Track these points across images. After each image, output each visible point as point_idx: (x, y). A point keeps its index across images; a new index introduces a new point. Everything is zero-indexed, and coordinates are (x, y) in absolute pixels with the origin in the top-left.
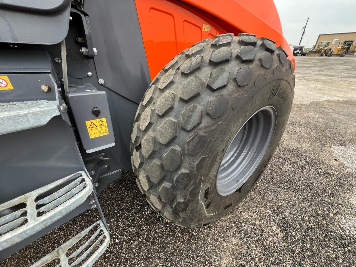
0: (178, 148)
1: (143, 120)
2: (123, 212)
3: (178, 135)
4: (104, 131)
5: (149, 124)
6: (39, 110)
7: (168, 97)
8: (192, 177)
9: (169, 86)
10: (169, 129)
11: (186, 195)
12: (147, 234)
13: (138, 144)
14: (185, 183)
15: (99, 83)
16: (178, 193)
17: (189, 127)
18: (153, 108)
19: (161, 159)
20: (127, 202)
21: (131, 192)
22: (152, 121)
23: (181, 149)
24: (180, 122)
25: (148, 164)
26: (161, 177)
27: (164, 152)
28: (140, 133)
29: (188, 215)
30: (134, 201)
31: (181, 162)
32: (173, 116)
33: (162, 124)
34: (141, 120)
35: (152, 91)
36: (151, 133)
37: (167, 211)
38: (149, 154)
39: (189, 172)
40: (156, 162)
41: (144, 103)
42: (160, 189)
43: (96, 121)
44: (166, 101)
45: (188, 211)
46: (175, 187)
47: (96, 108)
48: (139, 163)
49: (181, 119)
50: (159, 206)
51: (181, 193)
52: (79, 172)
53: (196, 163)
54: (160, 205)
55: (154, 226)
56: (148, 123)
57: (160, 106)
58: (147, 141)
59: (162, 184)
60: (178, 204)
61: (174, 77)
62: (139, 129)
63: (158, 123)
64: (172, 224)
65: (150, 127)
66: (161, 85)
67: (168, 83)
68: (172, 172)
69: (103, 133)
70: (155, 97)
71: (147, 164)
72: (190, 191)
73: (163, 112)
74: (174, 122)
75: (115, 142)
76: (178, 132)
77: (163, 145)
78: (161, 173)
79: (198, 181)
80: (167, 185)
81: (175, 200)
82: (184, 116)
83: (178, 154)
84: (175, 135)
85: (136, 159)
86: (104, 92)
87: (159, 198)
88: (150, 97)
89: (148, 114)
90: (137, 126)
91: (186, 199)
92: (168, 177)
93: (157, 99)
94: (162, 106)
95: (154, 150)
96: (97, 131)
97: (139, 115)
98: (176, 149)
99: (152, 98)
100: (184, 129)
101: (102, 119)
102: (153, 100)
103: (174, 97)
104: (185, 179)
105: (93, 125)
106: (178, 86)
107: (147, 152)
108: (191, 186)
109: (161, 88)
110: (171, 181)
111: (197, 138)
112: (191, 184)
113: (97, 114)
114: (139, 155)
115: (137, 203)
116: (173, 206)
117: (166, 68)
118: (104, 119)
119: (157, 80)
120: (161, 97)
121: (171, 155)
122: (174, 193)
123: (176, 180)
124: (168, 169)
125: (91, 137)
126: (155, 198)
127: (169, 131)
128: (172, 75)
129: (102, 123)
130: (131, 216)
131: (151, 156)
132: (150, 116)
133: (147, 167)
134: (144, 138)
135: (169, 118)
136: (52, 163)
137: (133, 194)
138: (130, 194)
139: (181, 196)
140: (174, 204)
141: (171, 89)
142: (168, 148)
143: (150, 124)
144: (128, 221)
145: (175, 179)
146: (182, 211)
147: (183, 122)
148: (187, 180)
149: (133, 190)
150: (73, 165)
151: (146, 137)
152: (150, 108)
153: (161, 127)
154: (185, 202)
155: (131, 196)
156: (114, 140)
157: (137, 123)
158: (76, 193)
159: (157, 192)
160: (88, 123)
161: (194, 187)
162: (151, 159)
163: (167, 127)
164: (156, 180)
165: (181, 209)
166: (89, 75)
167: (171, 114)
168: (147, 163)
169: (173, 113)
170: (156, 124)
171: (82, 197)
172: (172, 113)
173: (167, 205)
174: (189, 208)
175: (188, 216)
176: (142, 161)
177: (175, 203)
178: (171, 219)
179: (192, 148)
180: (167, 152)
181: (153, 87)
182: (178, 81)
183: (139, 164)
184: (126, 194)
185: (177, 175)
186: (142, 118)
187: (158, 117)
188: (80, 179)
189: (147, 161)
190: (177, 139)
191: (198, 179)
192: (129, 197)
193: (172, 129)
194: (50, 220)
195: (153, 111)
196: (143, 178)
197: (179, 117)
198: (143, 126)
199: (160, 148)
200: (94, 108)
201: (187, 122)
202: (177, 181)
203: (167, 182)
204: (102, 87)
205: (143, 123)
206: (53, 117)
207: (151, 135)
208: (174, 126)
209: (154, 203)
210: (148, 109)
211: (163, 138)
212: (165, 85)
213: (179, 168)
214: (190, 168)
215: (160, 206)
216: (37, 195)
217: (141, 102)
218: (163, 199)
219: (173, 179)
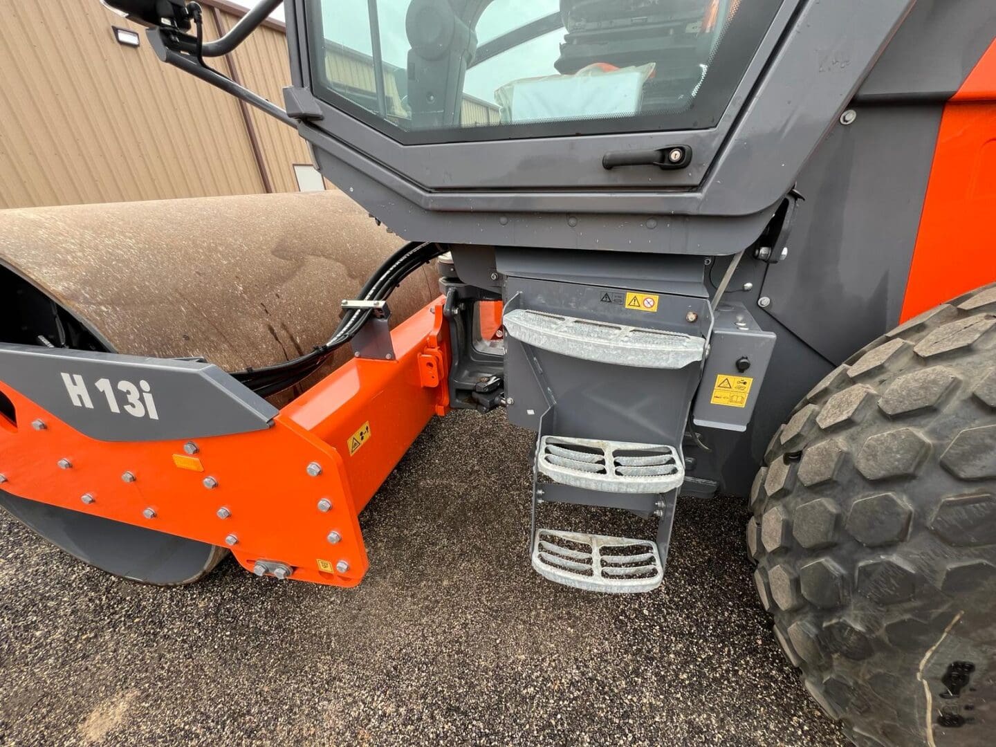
0: (905, 503)
1: (833, 406)
2: (674, 572)
3: (921, 473)
4: (739, 399)
5: (845, 420)
6: (684, 350)
7: (934, 382)
8: (917, 591)
9: (951, 356)
10: (897, 452)
11: (879, 624)
12: (711, 654)
13: (794, 451)
14: (887, 589)
15: (759, 303)
16: (853, 601)
17: (968, 471)
18: (873, 391)
19: (841, 505)
20: (691, 560)
21: (707, 548)
22: (857, 419)
23: (916, 511)
24: (945, 449)
25: (802, 499)
26: (823, 540)
27: (858, 493)
28: (811, 430)
29: (860, 682)
30: (707, 571)
31: (902, 537)
32: (926, 429)
33: (885, 434)
34: (828, 405)
35: (891, 352)
36: (840, 440)
37: (802, 625)
38: (816, 481)
39: (913, 572)
40: (828, 504)
41: (853, 371)
42: (806, 563)
43: (735, 380)
44: (921, 388)
45: (866, 671)
46: (854, 583)
47: (747, 358)
48: (779, 488)
49: (949, 444)
50: (784, 601)
51: (863, 609)
52: (669, 447)
53: (951, 566)
54: (790, 600)
55: (735, 653)
56: (844, 417)
57: (896, 394)
58: (825, 455)
59: (818, 556)
60: (843, 626)
61: (983, 337)
62: (812, 421)
63: (874, 429)
64: (787, 692)
65: (846, 429)
66: (924, 347)
67: (952, 348)
68: (860, 544)
69: (736, 402)
70: (893, 368)
71: (799, 499)
72: (896, 620)
73: (899, 411)
74: (923, 444)
75: (748, 426)
76: (924, 468)
77: (864, 478)
78: (828, 531)
79: (936, 613)
80: (833, 567)
81: (838, 615)
82: (963, 439)
83: (898, 514)
84: (911, 470)
85: (775, 475)
86: (773, 336)
87: (796, 584)
88: (878, 363)
89: (852, 398)
90: (809, 413)
91: (874, 633)
92: (844, 552)
93: (895, 376)
94: (901, 396)
95: (835, 478)
96: (728, 395)
97: (826, 392)
98: (899, 501)
99: (880, 369)
100: (947, 469)
101: (745, 379)
102: (883, 373)
103: (954, 386)
104: (893, 581)
105: (726, 382)
106: (981, 363)
107: (812, 474)
108: (906, 611)
109: (920, 354)
110: (848, 562)
111: (982, 507)
112: (907, 605)
113: (742, 368)
114: (787, 471)
115: (713, 579)
116: (825, 625)
117: (965, 305)
118: (749, 381)
119: (921, 328)
120: (910, 375)
121: (877, 508)
122: (844, 596)
123: (864, 568)
124: (851, 533)
125: (714, 401)
126: (786, 577)
127: (898, 456)
128: (976, 330)
129: (742, 385)
130: (687, 593)
131: (819, 488)
132: (855, 406)
133: (797, 504)
134: (819, 445)
135: (911, 429)
136: (632, 414)
137: (709, 553)
138: (703, 550)
139: (860, 613)
140: (830, 620)
141: (954, 363)
142: (875, 489)
143: (849, 423)
144: (679, 597)
145: (861, 564)
146: (847, 655)
147: (952, 451)
148: (897, 586)
149: (715, 547)
150: (661, 433)
151: (823, 443)
152: (865, 390)
153: (877, 440)
154: (866, 638)
155: (705, 555)
156: (748, 422)
157: (811, 407)
158: (659, 473)
159: (794, 567)
160: (720, 378)
161: (914, 620)
162: (816, 493)
163: (895, 445)
164: (807, 540)
165: (845, 648)
166: (746, 288)
167: (923, 422)
168: (799, 496)
169: (933, 422)
170: (867, 427)
171: (667, 484)
172: (927, 420)
173: (807, 612)
174: (869, 663)
175: (856, 683)
176: (789, 487)
177: (834, 621)
178: (801, 654)
179: (954, 522)
180: (868, 496)
181: (899, 342)
182: (988, 350)
183: (777, 490)
184: (694, 543)
185: (873, 559)
186: (832, 401)
187: (877, 415)
188: (667, 457)
189: (800, 493)
190: (914, 482)
191: (940, 611)
192: (699, 554)
193: (909, 456)
194: (625, 487)
195: (869, 399)
196: (772, 523)
197: (947, 437)
198: (825, 419)
199: (850, 481)
200: (743, 358)
201: (965, 457)
202: (865, 572)
203: (835, 561)
204: (762, 311)
205: (829, 415)
206: (693, 361)
207: (839, 444)
208: (918, 453)
209: (773, 588)
210: (859, 390)
211: (872, 463)
212: (939, 352)
213: (888, 546)
214: (923, 567)
215: (787, 602)
216: (616, 449)
217: (844, 365)
218: (805, 591)
219: (856, 561)
